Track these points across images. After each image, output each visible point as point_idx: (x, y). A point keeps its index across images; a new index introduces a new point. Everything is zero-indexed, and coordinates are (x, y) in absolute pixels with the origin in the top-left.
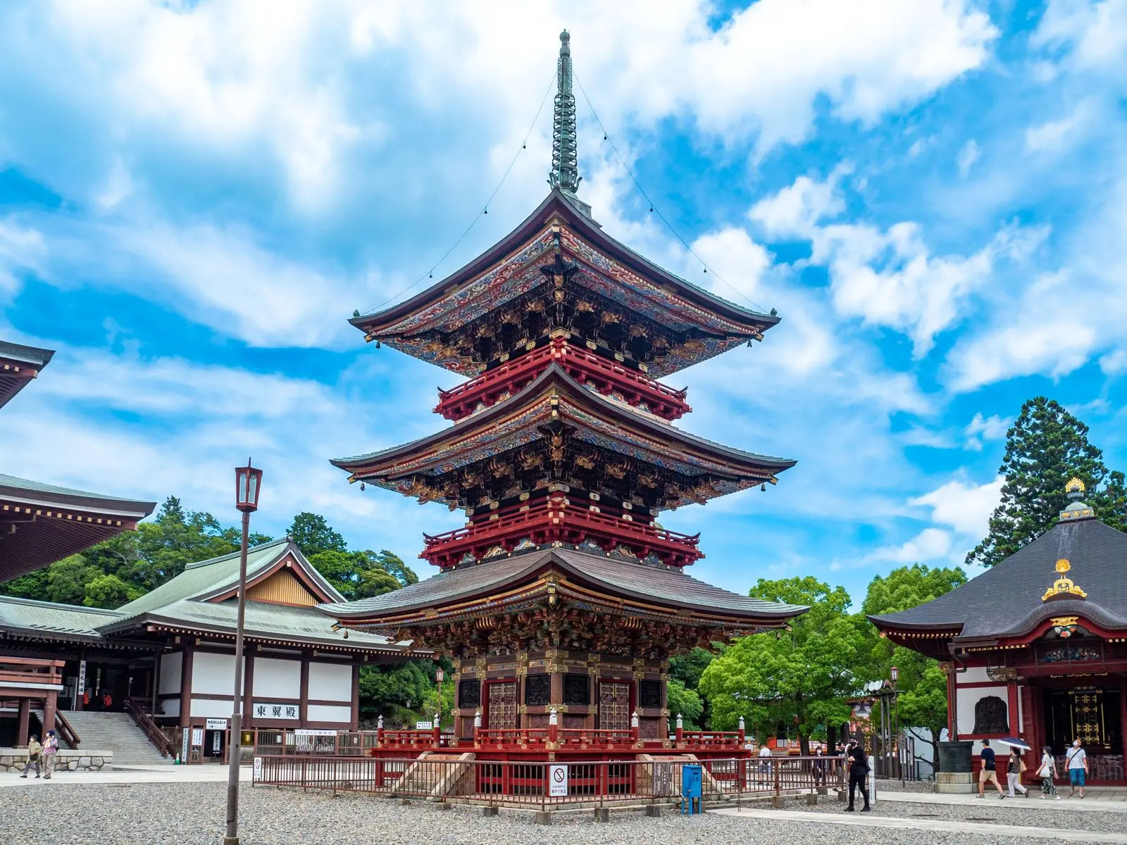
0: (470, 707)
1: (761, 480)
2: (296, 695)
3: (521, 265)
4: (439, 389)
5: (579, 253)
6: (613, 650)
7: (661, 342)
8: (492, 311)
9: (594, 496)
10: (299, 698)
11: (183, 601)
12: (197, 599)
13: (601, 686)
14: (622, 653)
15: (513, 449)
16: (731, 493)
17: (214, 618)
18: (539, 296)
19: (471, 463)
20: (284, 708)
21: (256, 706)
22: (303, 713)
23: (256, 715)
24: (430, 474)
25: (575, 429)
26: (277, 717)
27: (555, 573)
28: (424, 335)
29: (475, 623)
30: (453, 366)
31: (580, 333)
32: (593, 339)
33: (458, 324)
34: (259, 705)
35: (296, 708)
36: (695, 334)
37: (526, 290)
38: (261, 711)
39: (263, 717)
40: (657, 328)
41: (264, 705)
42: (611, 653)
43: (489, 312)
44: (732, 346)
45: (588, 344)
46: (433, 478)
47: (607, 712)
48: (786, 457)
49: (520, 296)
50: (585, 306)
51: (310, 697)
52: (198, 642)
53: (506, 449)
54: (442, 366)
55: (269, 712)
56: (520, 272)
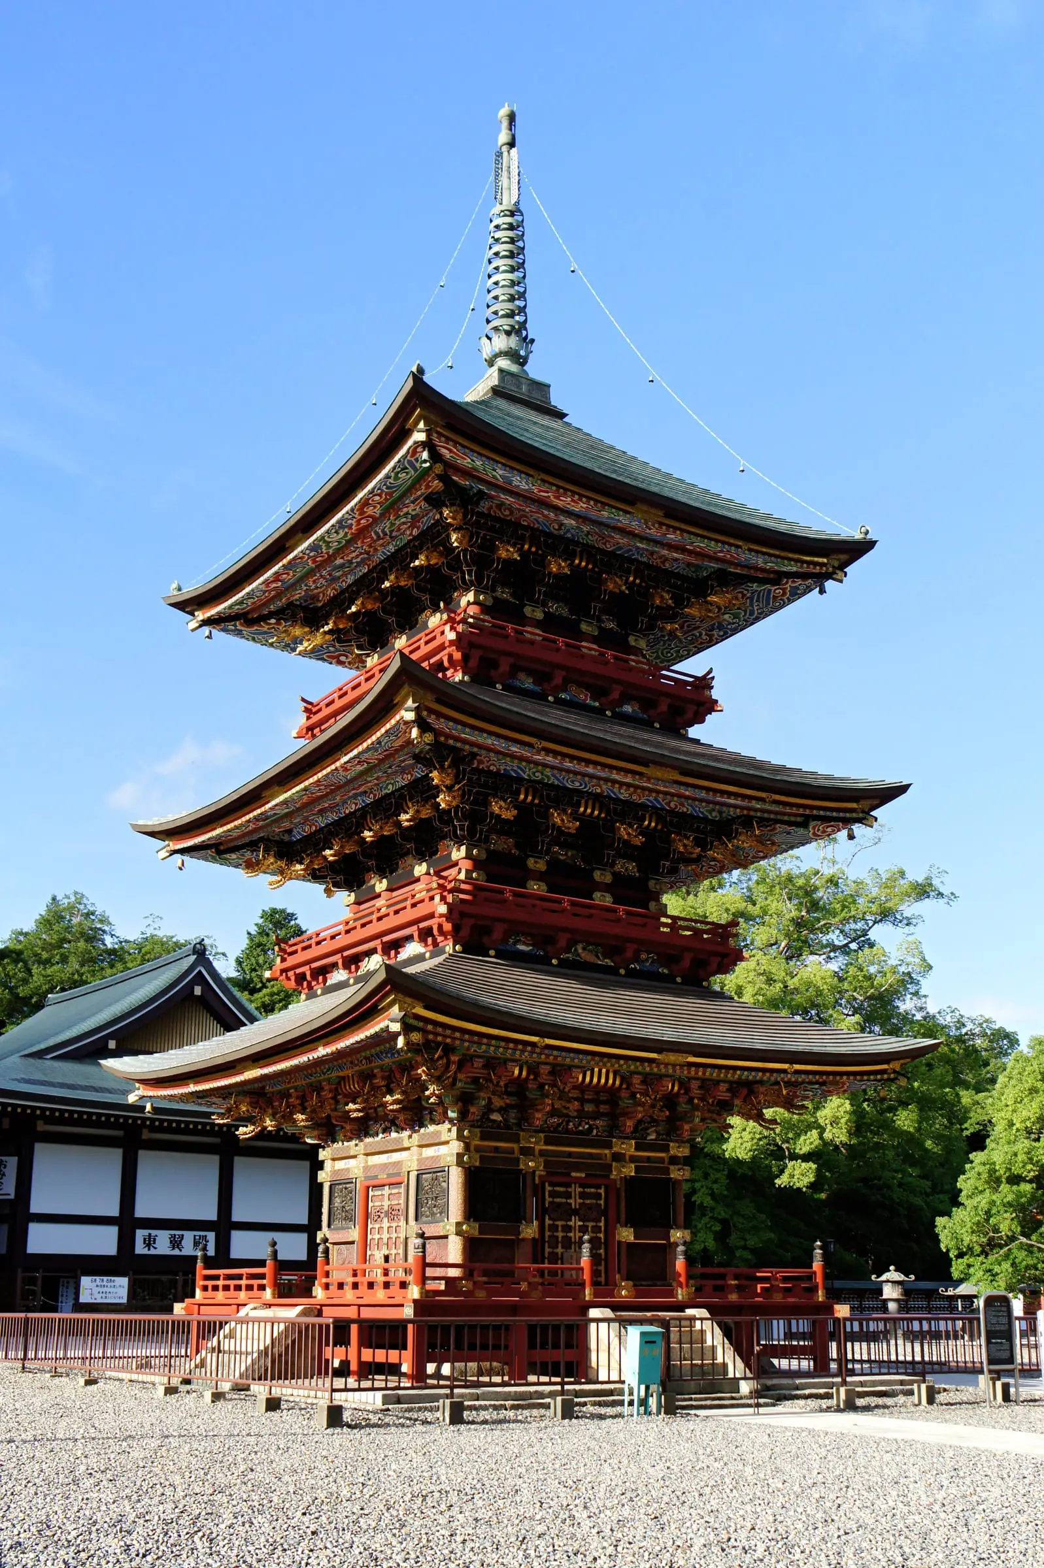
0: (343, 1228)
1: (847, 822)
2: (211, 1215)
3: (391, 494)
4: (303, 700)
5: (474, 469)
6: (571, 1125)
7: (663, 598)
8: (374, 568)
9: (537, 864)
10: (216, 1219)
11: (15, 1059)
12: (40, 1055)
13: (548, 1188)
14: (590, 1129)
15: (393, 792)
16: (803, 845)
17: (62, 1086)
18: (432, 541)
19: (341, 819)
20: (189, 1236)
21: (140, 1234)
22: (223, 1244)
23: (140, 1249)
24: (286, 838)
25: (474, 755)
26: (176, 1252)
27: (400, 996)
28: (279, 614)
29: (339, 1083)
30: (343, 658)
31: (513, 595)
32: (536, 603)
33: (331, 593)
34: (146, 1232)
35: (211, 1236)
36: (725, 579)
37: (415, 532)
38: (149, 1242)
39: (153, 1252)
40: (656, 575)
41: (154, 1232)
42: (568, 1131)
43: (369, 571)
44: (796, 595)
45: (528, 611)
46: (291, 843)
47: (560, 1234)
48: (891, 778)
49: (410, 541)
50: (507, 552)
51: (236, 1217)
52: (41, 1127)
53: (385, 792)
54: (323, 660)
55: (163, 1244)
56: (392, 506)
